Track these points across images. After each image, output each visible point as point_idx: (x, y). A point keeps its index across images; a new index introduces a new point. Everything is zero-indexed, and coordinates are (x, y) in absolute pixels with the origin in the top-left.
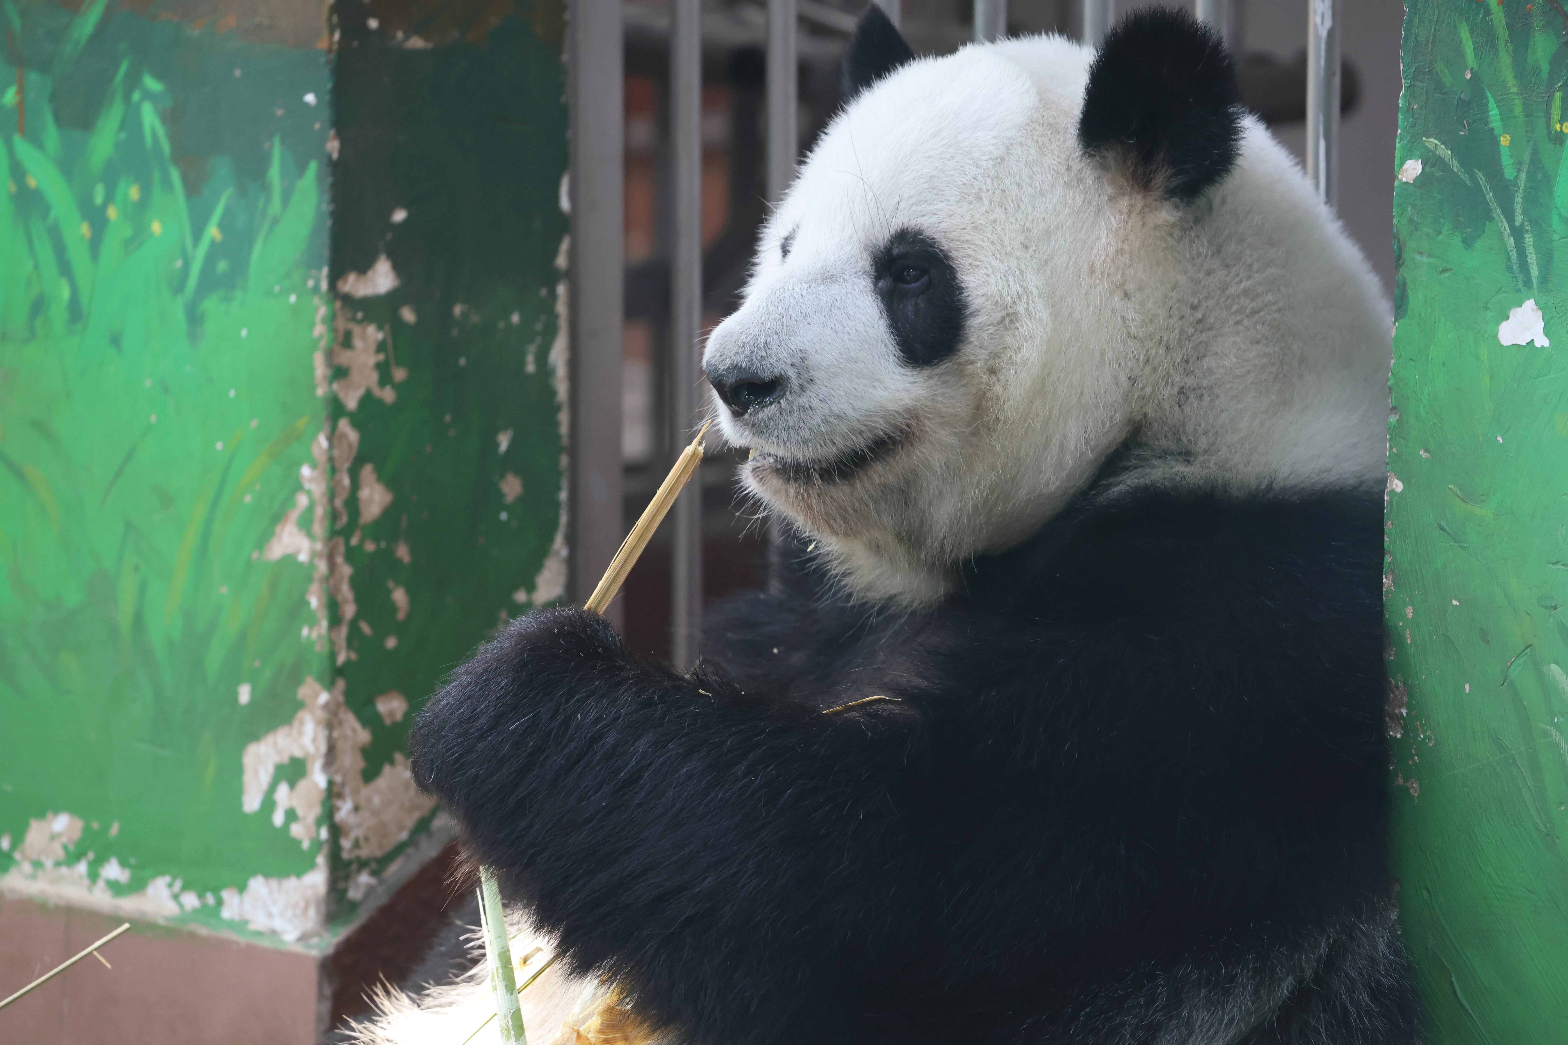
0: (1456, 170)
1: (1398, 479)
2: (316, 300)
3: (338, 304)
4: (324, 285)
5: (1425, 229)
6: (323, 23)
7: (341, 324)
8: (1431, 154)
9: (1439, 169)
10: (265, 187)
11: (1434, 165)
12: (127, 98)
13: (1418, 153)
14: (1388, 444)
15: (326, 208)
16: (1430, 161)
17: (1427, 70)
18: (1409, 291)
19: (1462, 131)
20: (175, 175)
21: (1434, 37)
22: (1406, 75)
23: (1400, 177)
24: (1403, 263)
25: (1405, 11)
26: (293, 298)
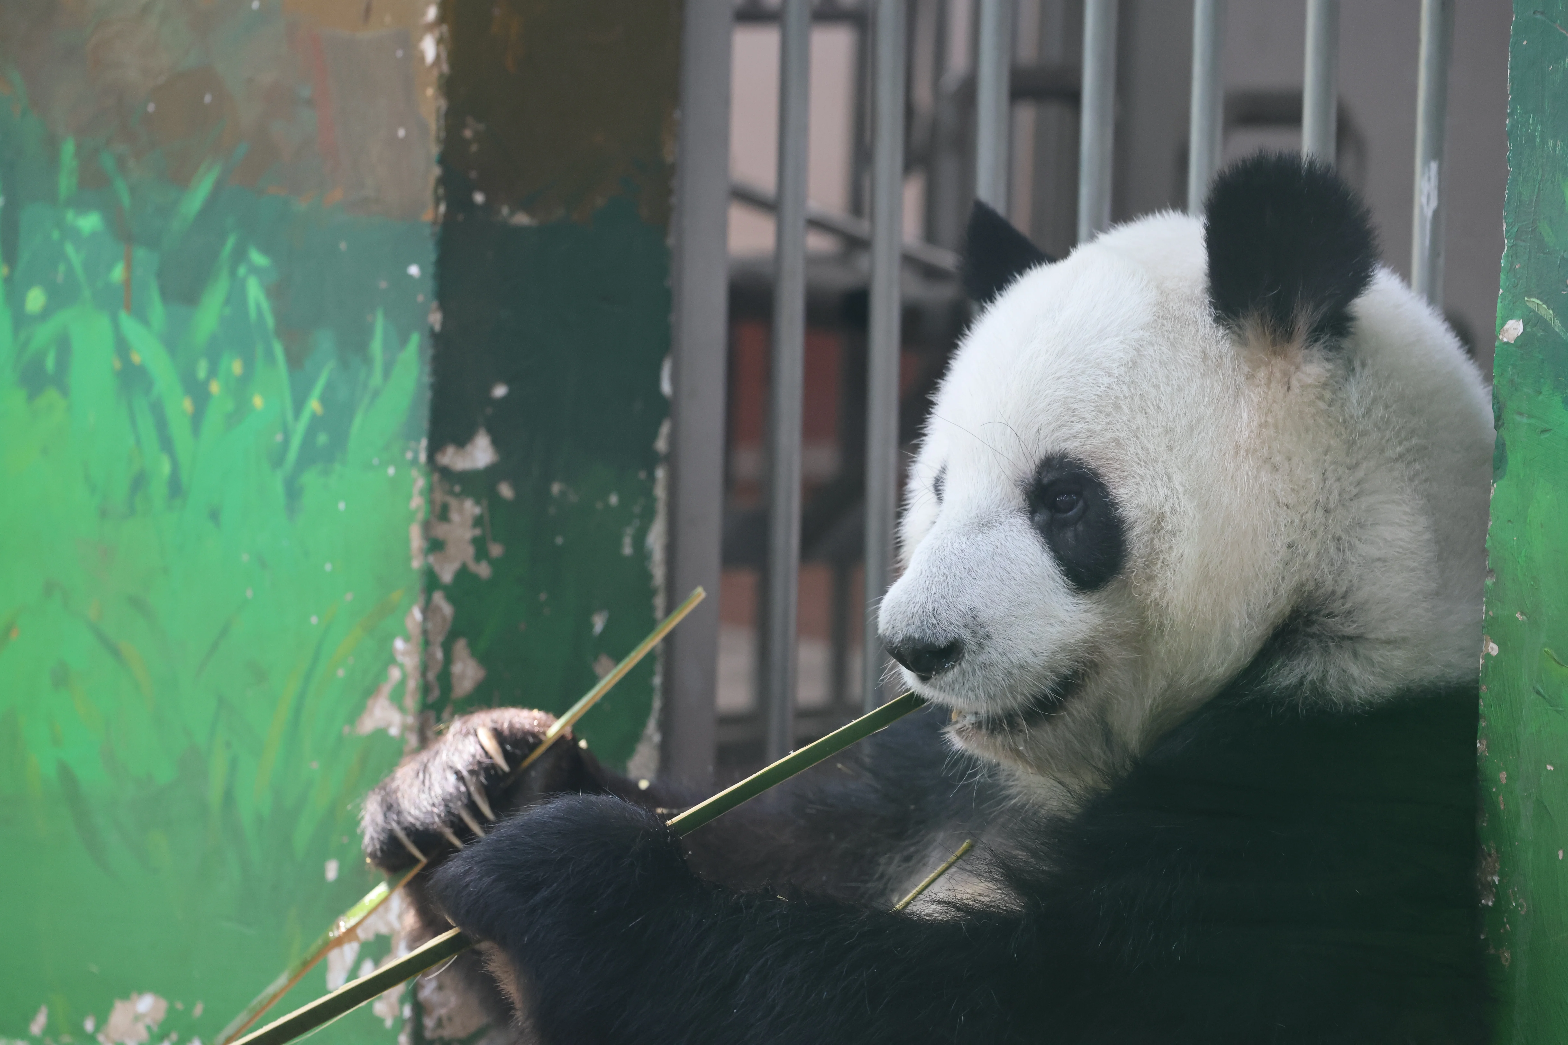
0: (1558, 330)
1: (1494, 642)
2: (414, 473)
3: (436, 477)
4: (423, 457)
5: (1526, 390)
6: (428, 195)
7: (439, 497)
8: (1532, 313)
9: (1541, 329)
10: (367, 360)
11: (1535, 325)
12: (233, 273)
13: (1519, 312)
14: (1484, 607)
15: (427, 380)
16: (1532, 321)
17: (1530, 229)
18: (1508, 452)
19: (1564, 291)
20: (278, 349)
21: (1538, 196)
22: (1509, 234)
23: (1501, 337)
24: (1503, 424)
25: (1509, 171)
26: (391, 471)
